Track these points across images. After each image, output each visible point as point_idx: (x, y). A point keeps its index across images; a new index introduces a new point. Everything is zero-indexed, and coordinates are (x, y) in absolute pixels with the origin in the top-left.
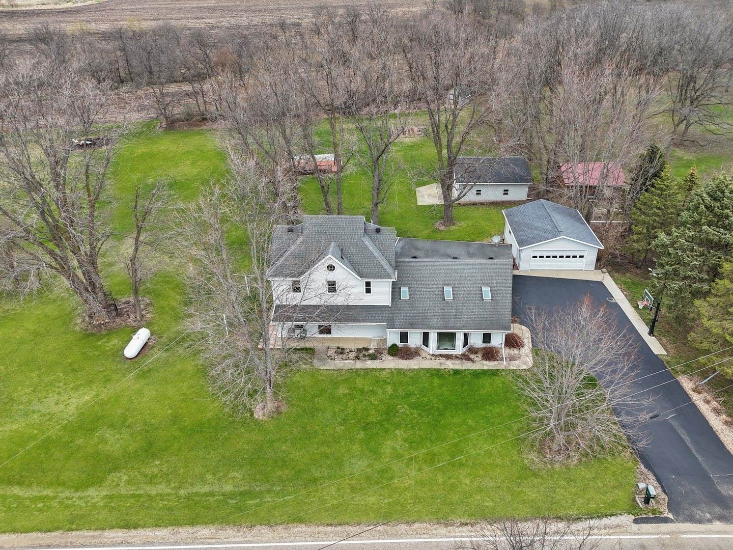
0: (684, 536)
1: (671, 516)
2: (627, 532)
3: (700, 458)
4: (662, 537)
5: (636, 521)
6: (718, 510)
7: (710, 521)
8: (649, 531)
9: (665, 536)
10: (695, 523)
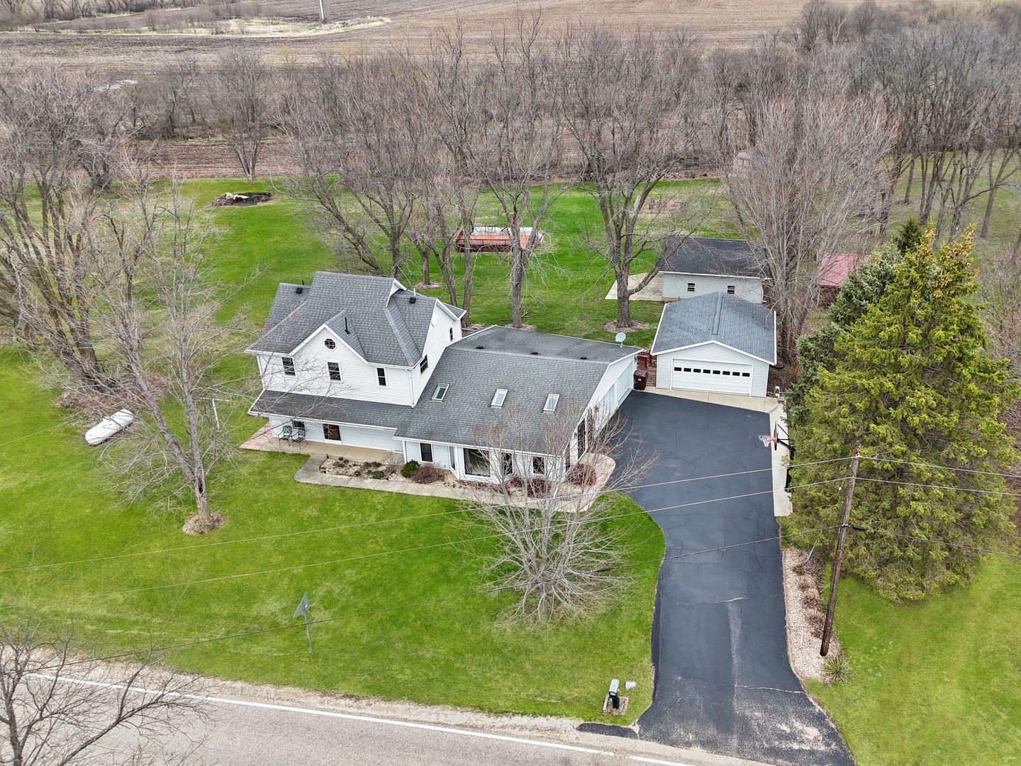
0: (635, 758)
1: (636, 729)
2: (558, 739)
3: (736, 660)
4: (603, 753)
5: (582, 728)
6: (711, 731)
7: (688, 744)
8: (591, 743)
9: (607, 753)
10: (664, 744)
